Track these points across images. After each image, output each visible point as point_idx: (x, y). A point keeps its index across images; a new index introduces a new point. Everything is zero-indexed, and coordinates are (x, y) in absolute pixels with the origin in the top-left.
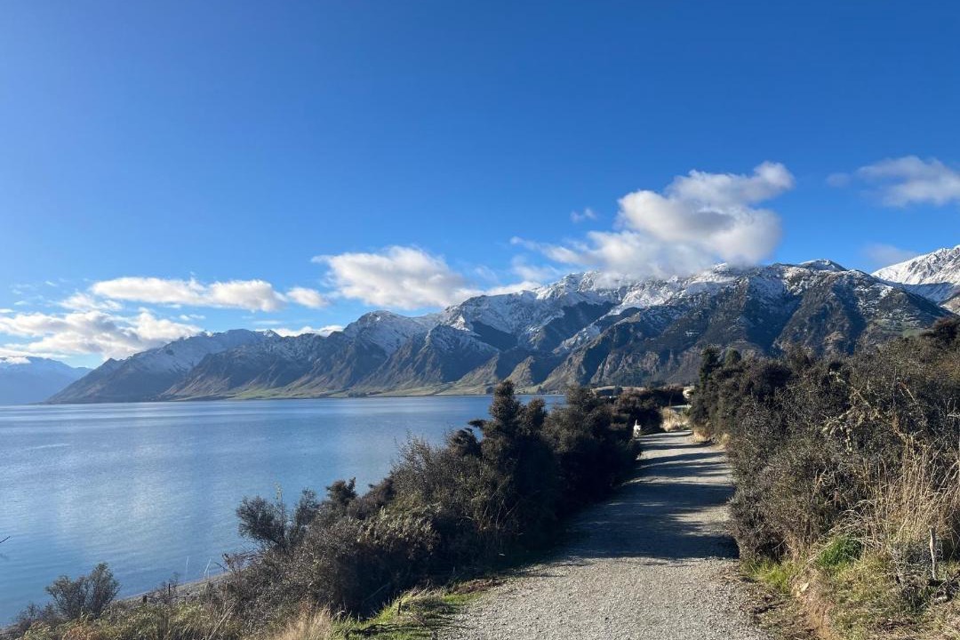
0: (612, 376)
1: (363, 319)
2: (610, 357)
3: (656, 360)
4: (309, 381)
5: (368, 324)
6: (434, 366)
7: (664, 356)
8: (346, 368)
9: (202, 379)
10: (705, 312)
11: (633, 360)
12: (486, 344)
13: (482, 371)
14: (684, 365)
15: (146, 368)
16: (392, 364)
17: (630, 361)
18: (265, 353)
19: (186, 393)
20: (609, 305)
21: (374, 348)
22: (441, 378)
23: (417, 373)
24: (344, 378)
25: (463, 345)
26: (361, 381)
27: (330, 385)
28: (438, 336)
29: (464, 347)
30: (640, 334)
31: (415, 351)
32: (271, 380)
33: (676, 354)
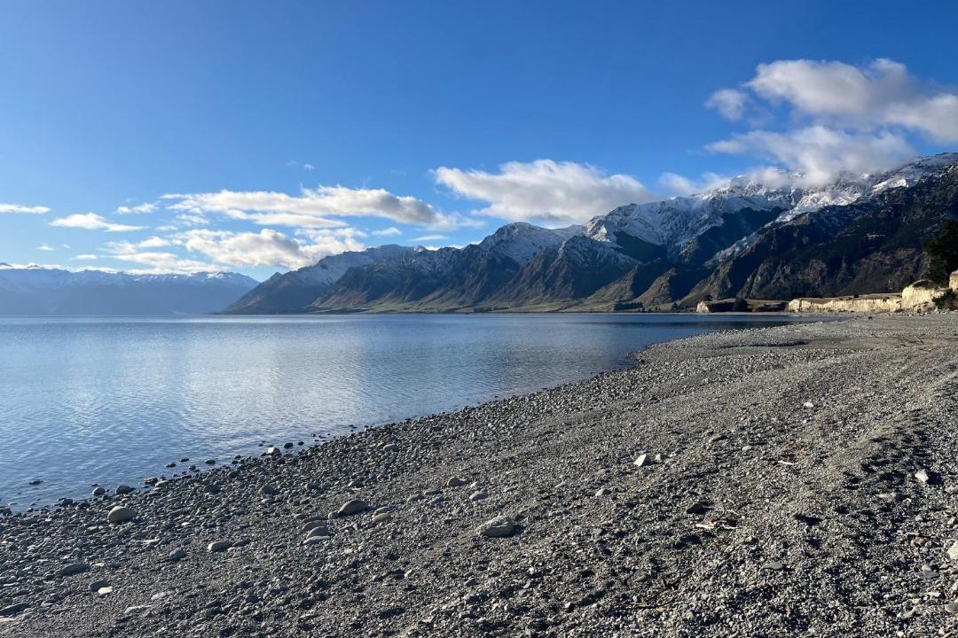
0: (764, 290)
1: (500, 232)
2: (762, 268)
3: (822, 270)
4: (441, 295)
5: (504, 237)
6: (566, 280)
7: (834, 265)
8: (477, 282)
9: (342, 293)
10: (896, 208)
11: (793, 272)
12: (627, 257)
13: (617, 286)
14: (859, 277)
15: (300, 281)
16: (523, 278)
17: (788, 271)
18: (404, 267)
19: (328, 306)
20: (779, 211)
21: (508, 262)
22: (572, 293)
23: (547, 289)
24: (474, 293)
25: (601, 257)
26: (491, 295)
27: (461, 300)
28: (573, 247)
29: (602, 260)
30: (805, 240)
31: (546, 265)
32: (405, 295)
33: (849, 263)
